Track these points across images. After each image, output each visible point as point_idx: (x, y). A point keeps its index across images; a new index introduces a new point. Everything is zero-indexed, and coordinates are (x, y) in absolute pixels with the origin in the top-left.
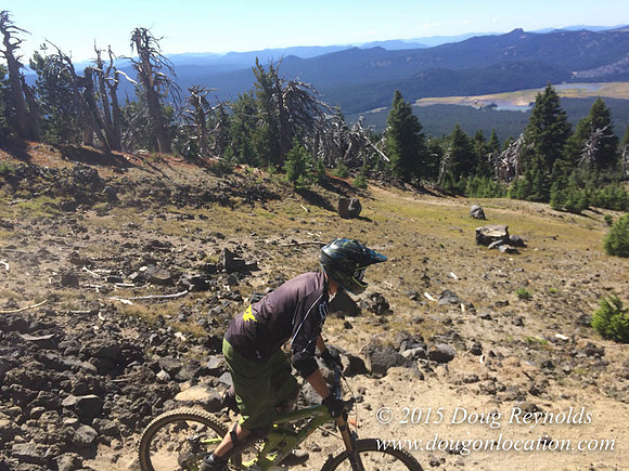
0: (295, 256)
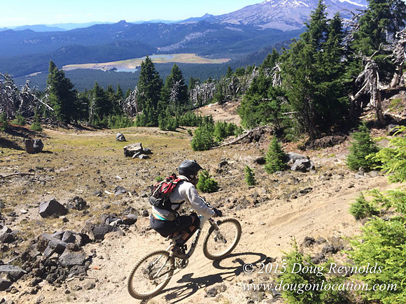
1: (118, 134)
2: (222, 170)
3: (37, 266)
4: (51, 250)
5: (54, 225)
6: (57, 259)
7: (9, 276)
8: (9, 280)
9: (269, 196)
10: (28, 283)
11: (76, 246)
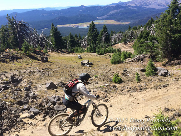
0: (32, 75)
1: (79, 56)
2: (124, 74)
3: (45, 110)
4: (51, 103)
5: (52, 93)
6: (53, 107)
7: (34, 113)
8: (34, 115)
9: (147, 87)
10: (41, 117)
11: (61, 102)
